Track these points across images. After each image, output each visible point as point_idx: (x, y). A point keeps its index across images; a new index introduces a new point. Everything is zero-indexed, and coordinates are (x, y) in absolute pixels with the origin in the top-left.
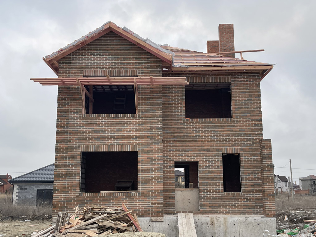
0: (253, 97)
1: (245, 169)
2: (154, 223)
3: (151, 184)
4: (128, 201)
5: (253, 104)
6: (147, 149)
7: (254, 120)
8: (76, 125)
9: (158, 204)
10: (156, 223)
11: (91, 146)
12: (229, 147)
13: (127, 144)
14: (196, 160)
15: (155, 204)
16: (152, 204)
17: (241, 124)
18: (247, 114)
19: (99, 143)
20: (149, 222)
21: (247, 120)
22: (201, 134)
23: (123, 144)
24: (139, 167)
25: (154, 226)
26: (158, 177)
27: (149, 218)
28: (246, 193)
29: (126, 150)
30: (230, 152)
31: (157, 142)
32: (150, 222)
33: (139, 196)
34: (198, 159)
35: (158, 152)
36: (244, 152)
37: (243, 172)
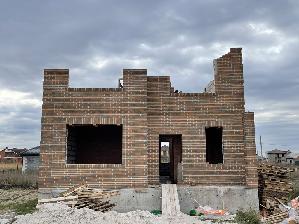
0: (236, 72)
1: (227, 141)
2: (138, 194)
3: (136, 156)
5: (235, 79)
6: (131, 122)
7: (237, 94)
8: (62, 98)
9: (143, 175)
10: (140, 193)
11: (76, 119)
12: (211, 120)
13: (112, 117)
14: (179, 133)
15: (139, 175)
17: (224, 98)
18: (230, 88)
19: (85, 116)
20: (133, 193)
21: (230, 95)
22: (185, 108)
23: (108, 117)
24: (124, 140)
25: (139, 197)
26: (143, 149)
27: (133, 189)
28: (228, 165)
30: (213, 125)
31: (142, 115)
32: (135, 193)
33: (124, 168)
34: (182, 132)
35: (142, 125)
36: (226, 125)
37: (226, 145)
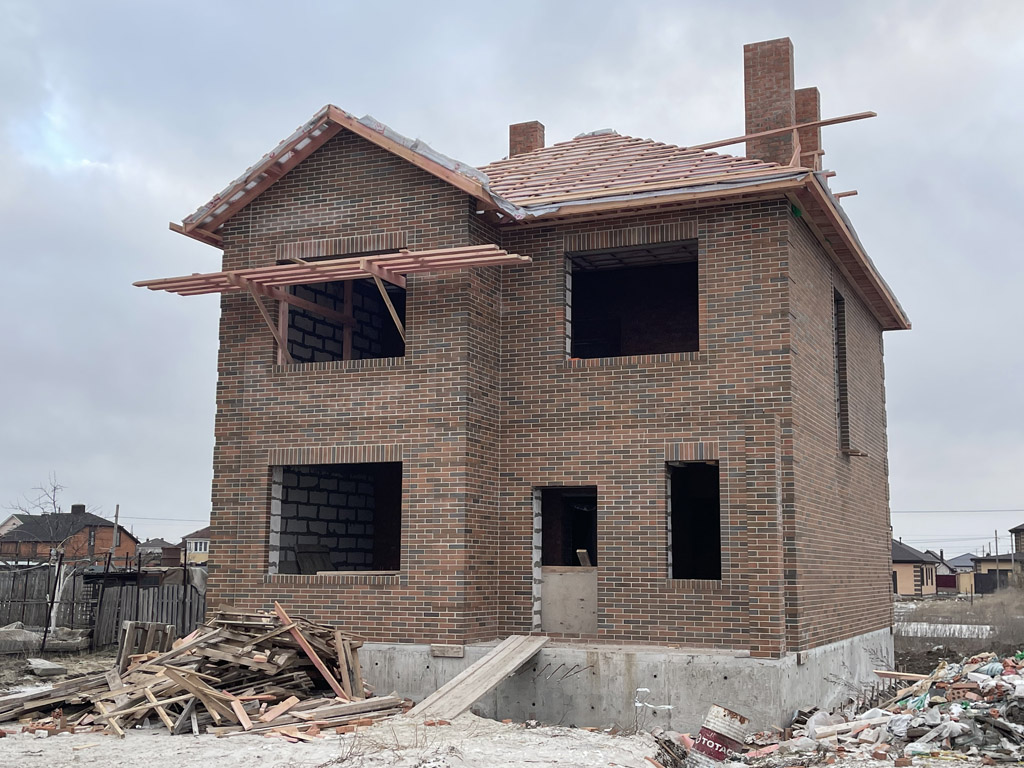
0: (765, 279)
2: (440, 661)
3: (435, 552)
4: (375, 598)
5: (763, 302)
6: (426, 455)
7: (766, 352)
9: (452, 608)
10: (446, 661)
11: (292, 450)
12: (685, 440)
13: (378, 442)
14: (589, 481)
15: (443, 608)
16: (436, 607)
17: (725, 367)
18: (744, 334)
19: (311, 440)
20: (426, 657)
21: (744, 355)
22: (606, 405)
23: (367, 443)
24: (404, 506)
25: (441, 669)
26: (452, 533)
27: (425, 648)
29: (373, 458)
30: (689, 455)
31: (452, 434)
32: (431, 659)
33: (404, 586)
34: (597, 478)
35: (454, 463)
36: (730, 454)
37: (727, 518)
